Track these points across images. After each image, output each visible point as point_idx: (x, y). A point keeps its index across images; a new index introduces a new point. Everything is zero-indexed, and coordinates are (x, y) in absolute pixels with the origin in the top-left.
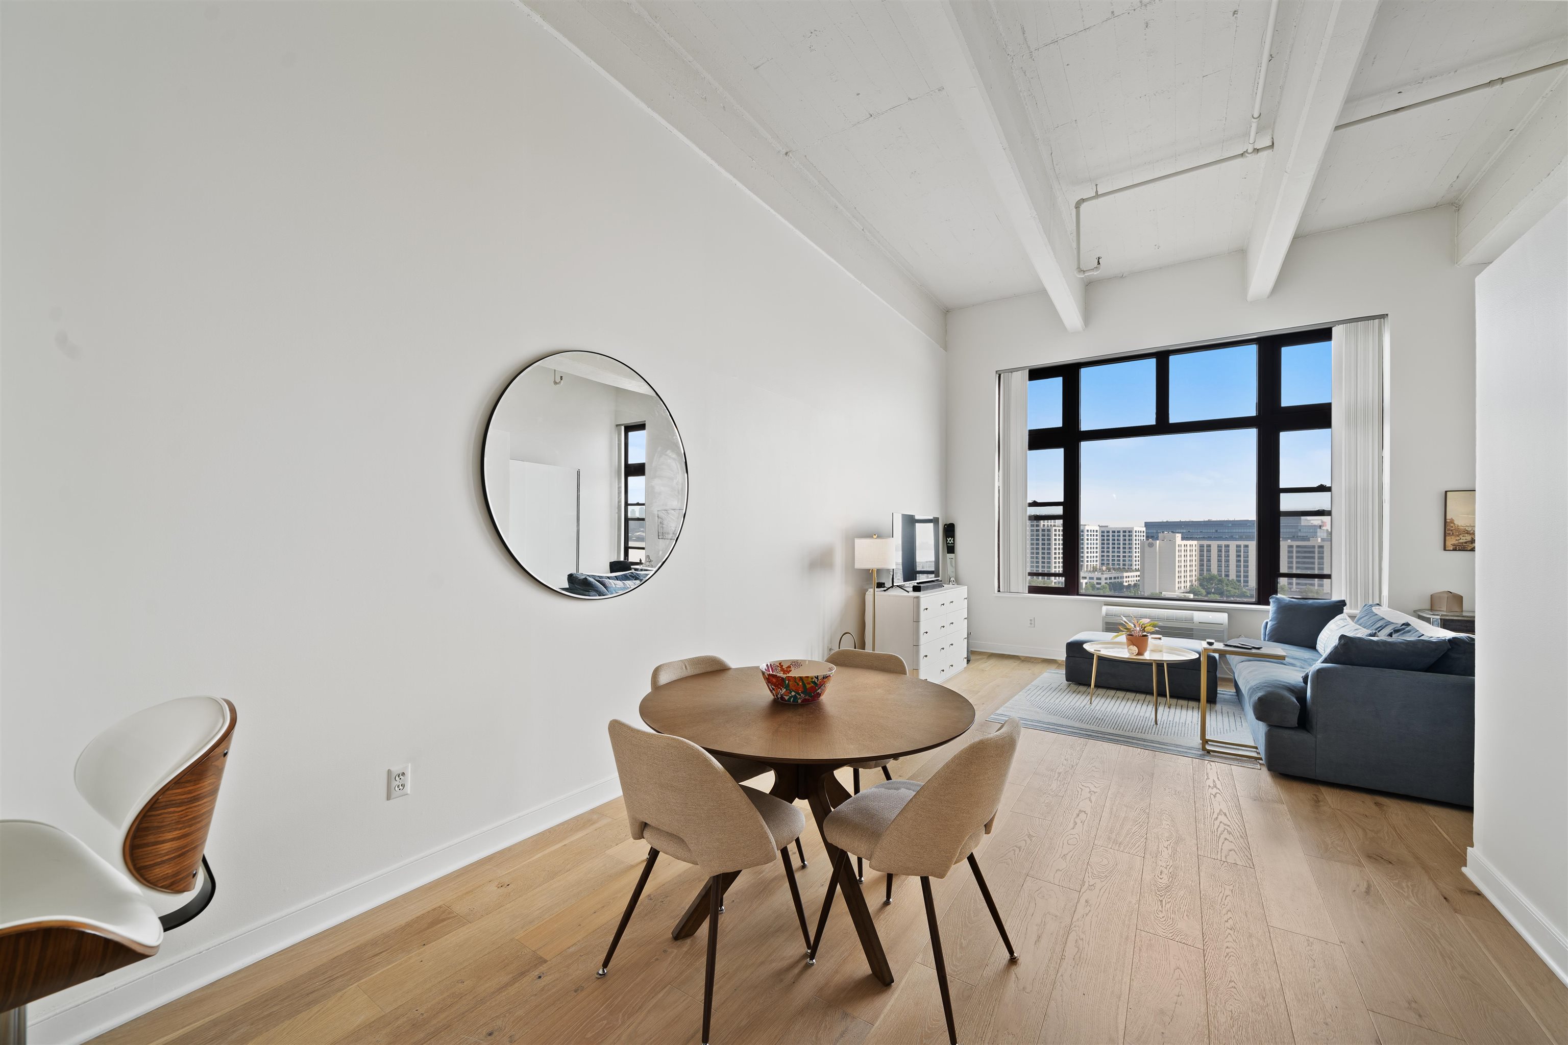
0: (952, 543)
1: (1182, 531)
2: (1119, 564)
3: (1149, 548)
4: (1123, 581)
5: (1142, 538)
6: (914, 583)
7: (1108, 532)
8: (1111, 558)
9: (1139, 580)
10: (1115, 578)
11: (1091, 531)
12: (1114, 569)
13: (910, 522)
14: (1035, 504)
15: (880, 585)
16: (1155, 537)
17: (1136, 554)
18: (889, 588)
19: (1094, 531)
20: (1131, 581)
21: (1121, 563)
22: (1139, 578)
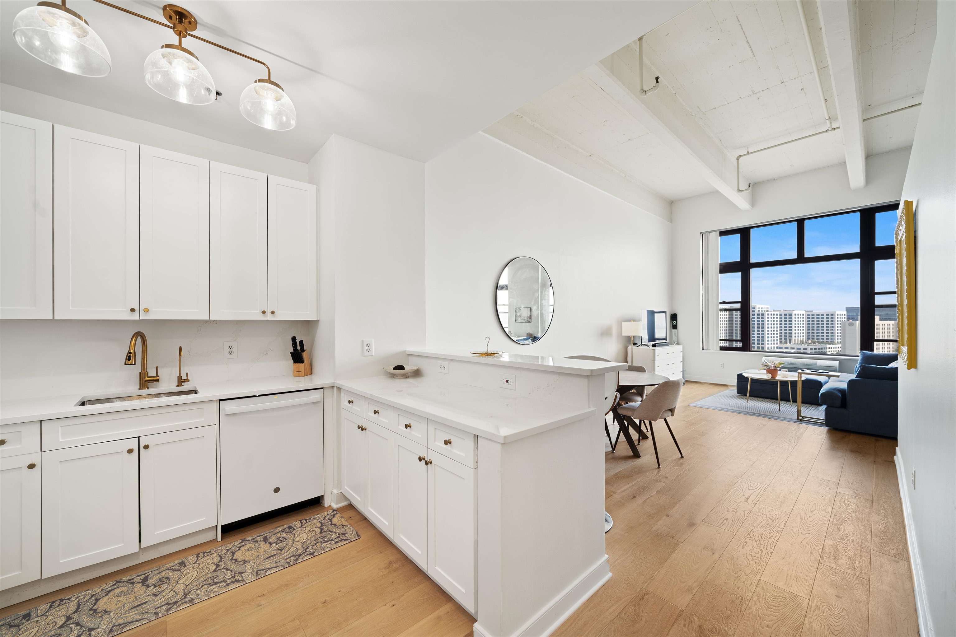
0: (675, 324)
1: (880, 314)
2: (823, 339)
3: (850, 327)
4: (827, 351)
5: (843, 319)
6: (653, 343)
7: (813, 315)
8: (815, 334)
9: (840, 351)
10: (819, 349)
11: (798, 315)
12: (818, 342)
13: (651, 314)
14: (724, 303)
15: (635, 344)
16: (856, 318)
17: (838, 331)
18: (640, 345)
19: (800, 314)
20: (834, 351)
21: (825, 337)
22: (841, 349)
